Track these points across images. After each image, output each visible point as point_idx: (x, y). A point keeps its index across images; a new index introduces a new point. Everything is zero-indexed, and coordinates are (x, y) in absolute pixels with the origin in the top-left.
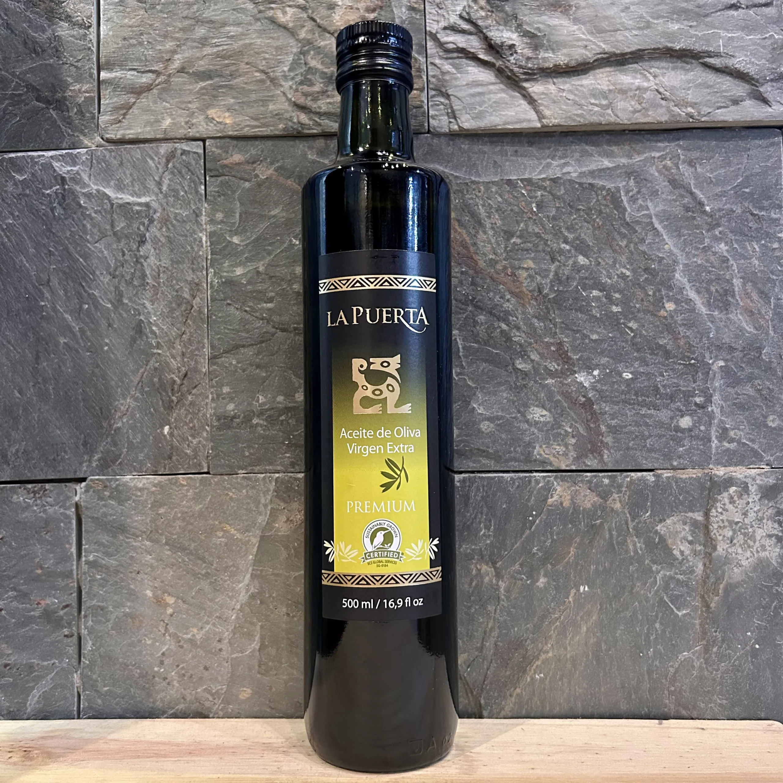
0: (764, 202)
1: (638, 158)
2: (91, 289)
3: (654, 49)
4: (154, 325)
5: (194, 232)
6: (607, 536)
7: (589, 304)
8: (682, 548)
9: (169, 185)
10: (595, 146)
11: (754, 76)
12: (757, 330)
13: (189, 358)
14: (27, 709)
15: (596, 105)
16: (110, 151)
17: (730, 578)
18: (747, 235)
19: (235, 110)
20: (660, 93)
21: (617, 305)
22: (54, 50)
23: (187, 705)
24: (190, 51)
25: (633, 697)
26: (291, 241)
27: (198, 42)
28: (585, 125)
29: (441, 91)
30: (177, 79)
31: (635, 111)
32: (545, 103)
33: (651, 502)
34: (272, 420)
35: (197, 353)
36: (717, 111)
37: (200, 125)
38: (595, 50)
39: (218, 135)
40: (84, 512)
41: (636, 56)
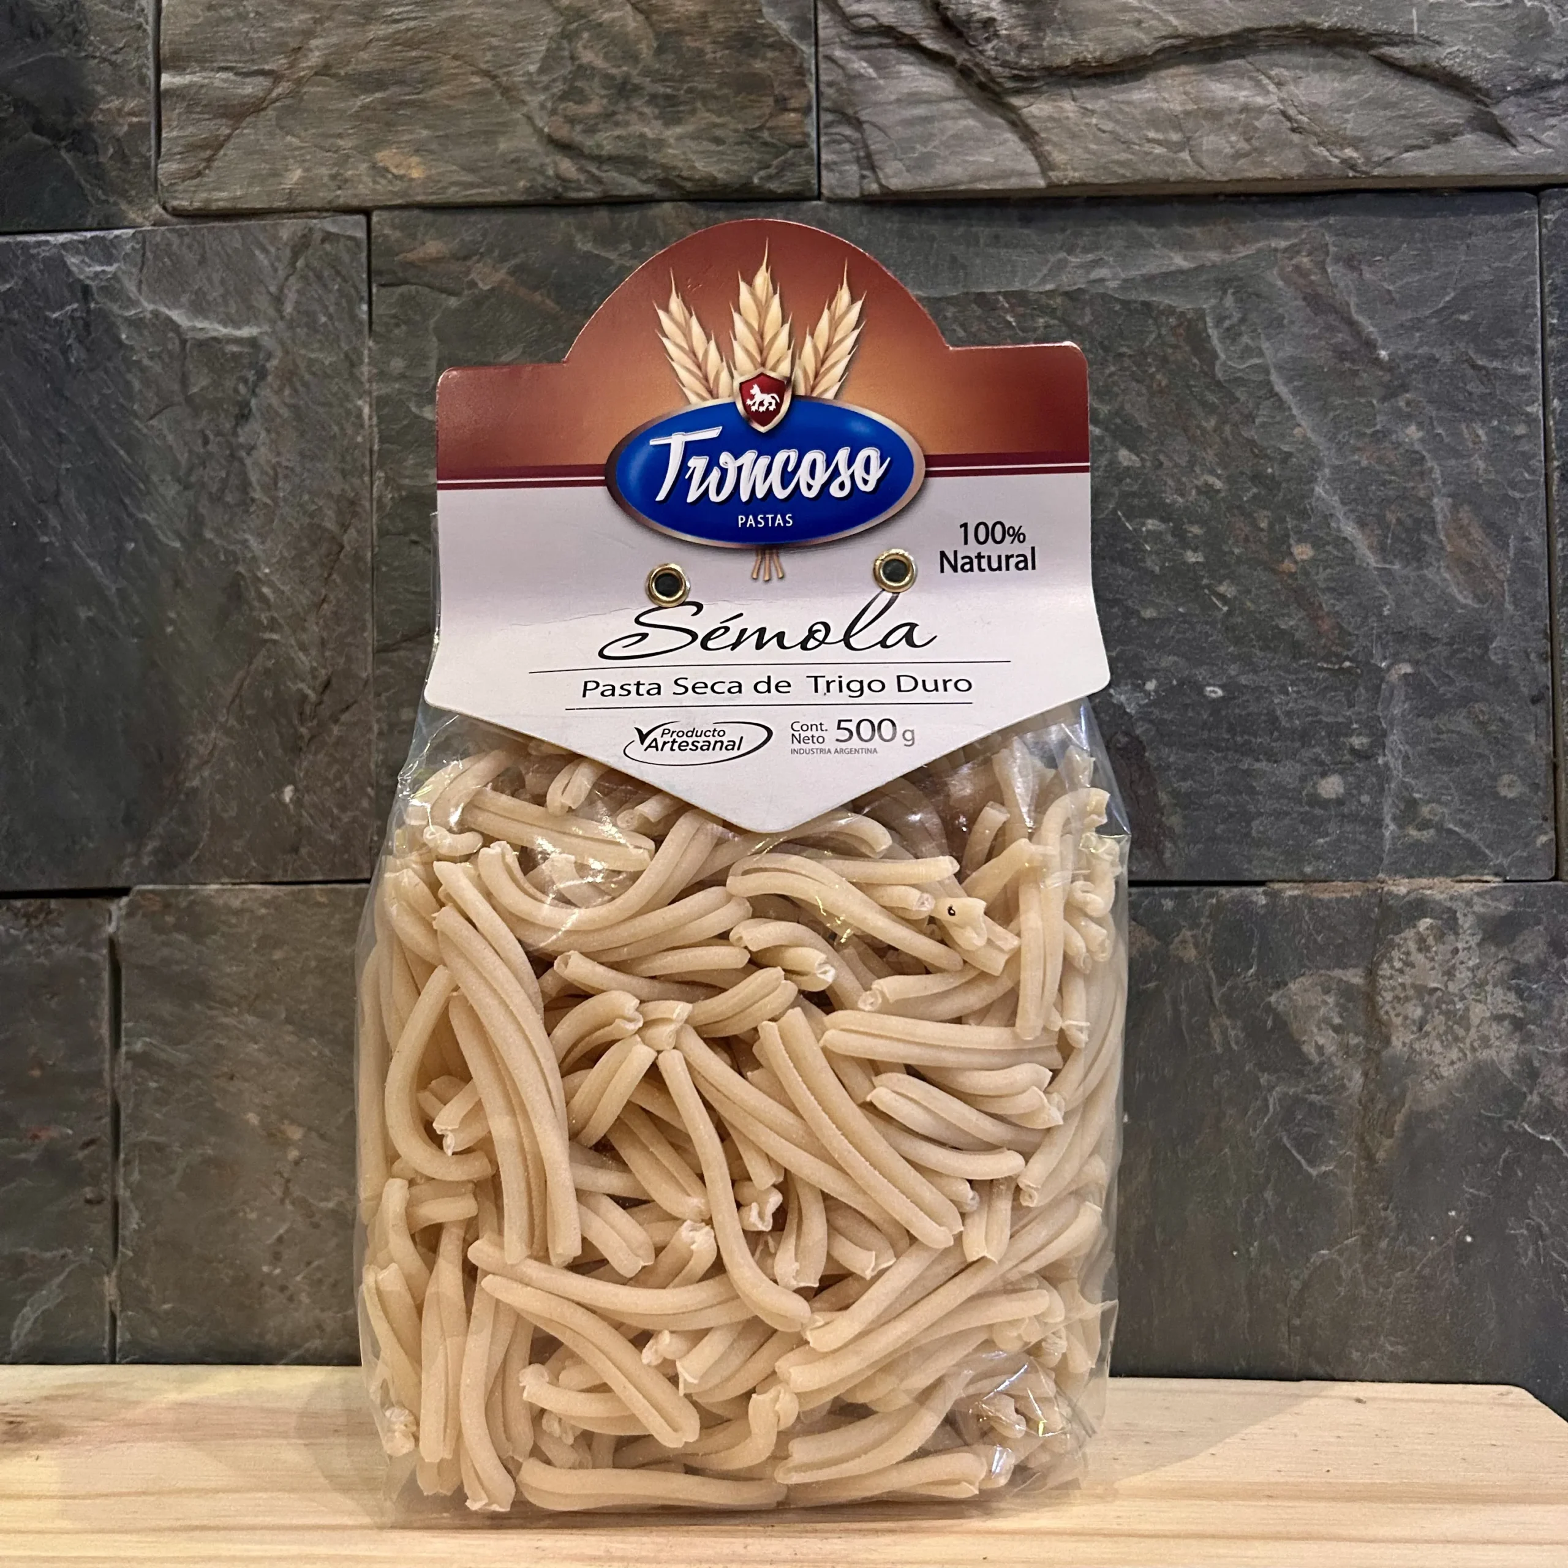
0: (1499, 341)
1: (1243, 251)
2: (140, 509)
3: (1278, 29)
4: (264, 583)
5: (347, 397)
6: (1169, 1014)
7: (1138, 548)
8: (1321, 1041)
9: (298, 303)
10: (1158, 227)
11: (1483, 84)
12: (1480, 601)
13: (333, 649)
14: (10, 1345)
15: (1159, 143)
16: (181, 234)
17: (1416, 1101)
18: (1463, 410)
19: (431, 152)
20: (1289, 118)
21: (1195, 550)
22: (70, 30)
23: (325, 1341)
24: (340, 31)
25: (1217, 1336)
27: (358, 14)
28: (1136, 183)
29: (844, 114)
30: (313, 90)
31: (1238, 155)
32: (1055, 139)
33: (1260, 948)
35: (349, 640)
36: (1405, 155)
37: (360, 182)
38: (1157, 30)
39: (399, 201)
40: (123, 956)
41: (1241, 43)
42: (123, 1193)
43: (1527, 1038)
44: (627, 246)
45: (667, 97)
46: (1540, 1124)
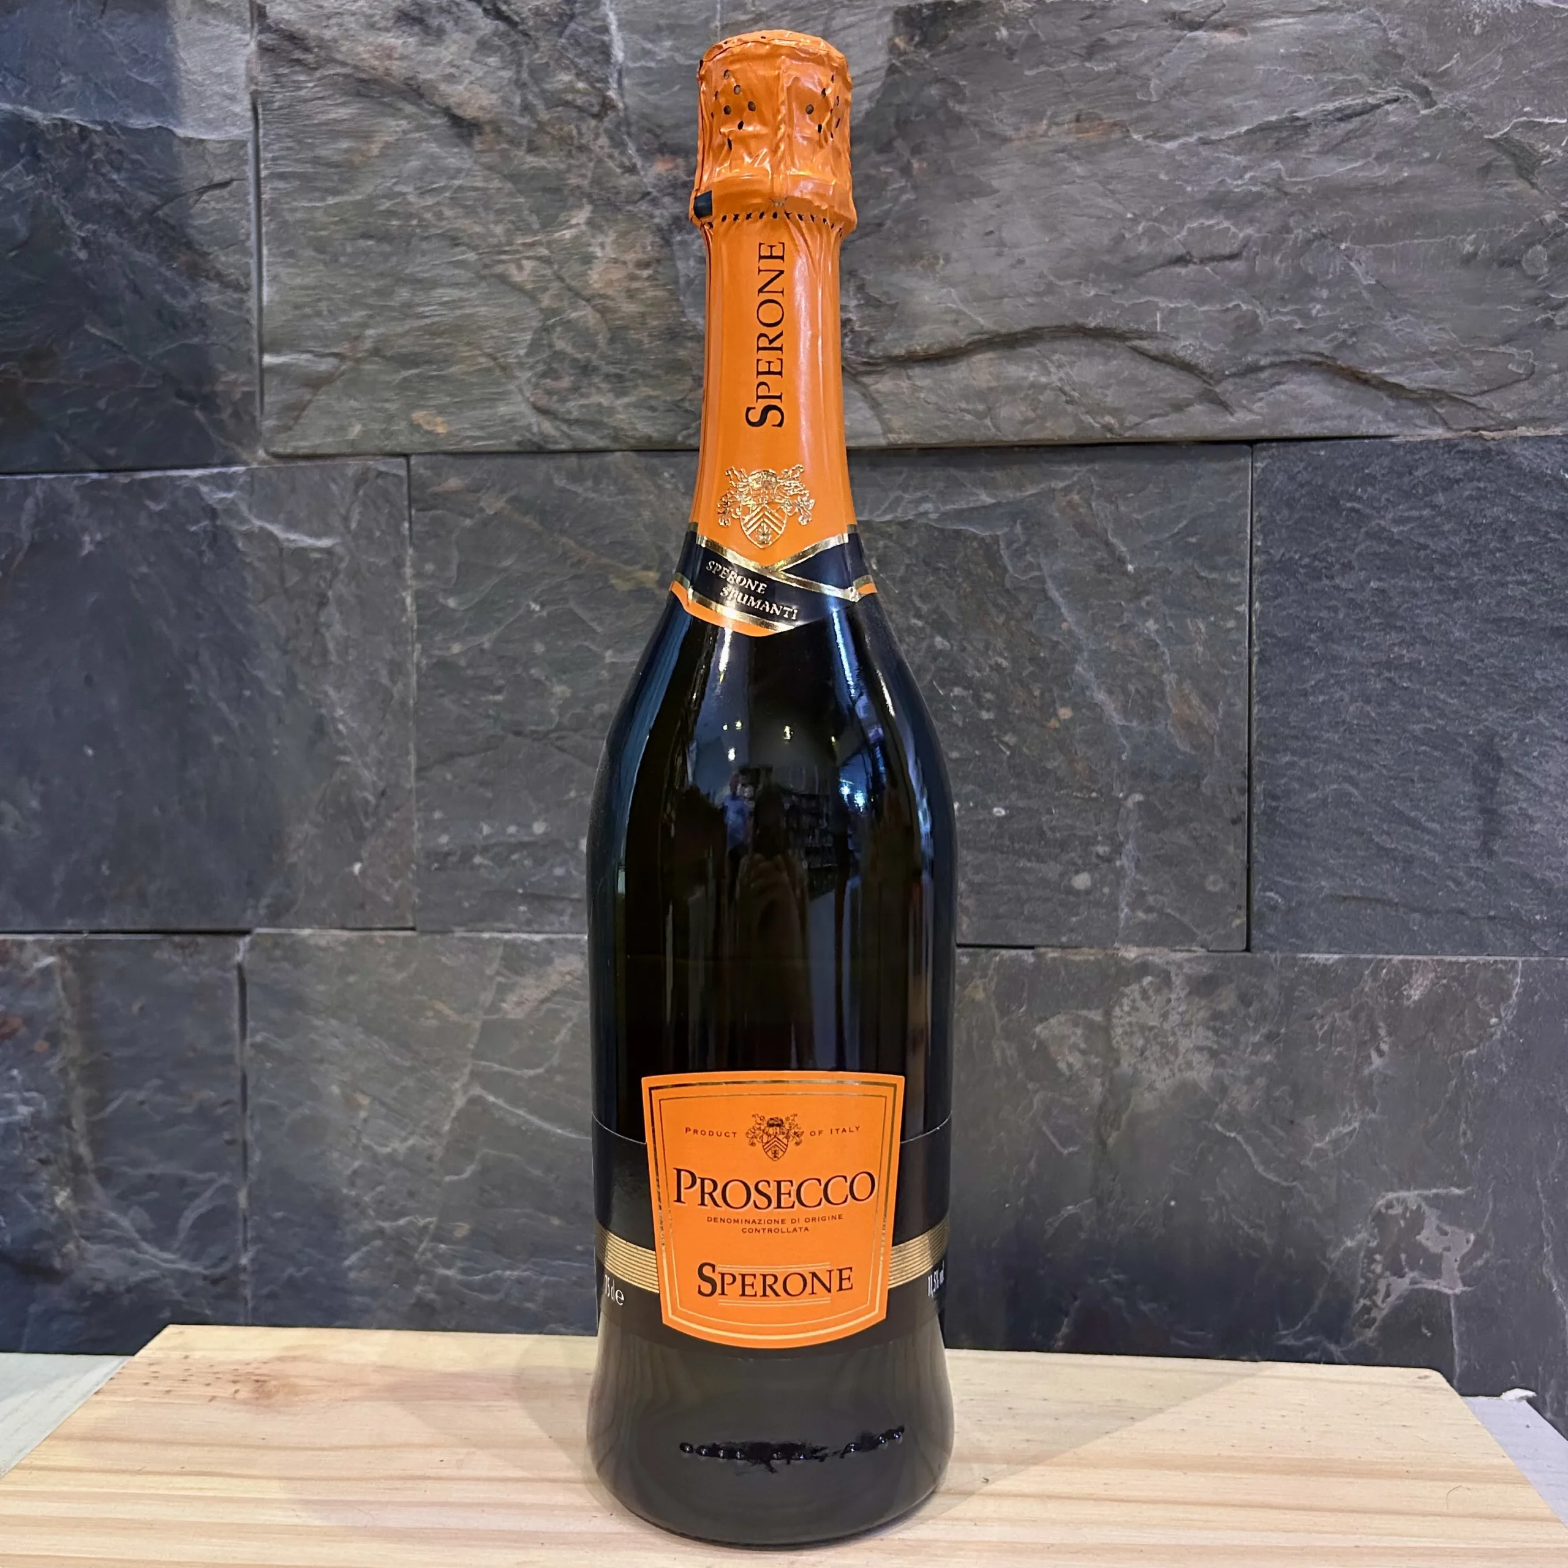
0: (1217, 558)
1: (1031, 491)
2: (253, 667)
4: (339, 722)
5: (395, 590)
6: (964, 1038)
7: (948, 708)
8: (1071, 1060)
9: (359, 522)
10: (970, 471)
11: (1208, 370)
12: (1196, 749)
13: (387, 768)
15: (968, 412)
16: (278, 471)
17: (1138, 1105)
18: (1187, 609)
19: (451, 413)
20: (1065, 393)
21: (988, 710)
22: (200, 324)
24: (387, 324)
26: (529, 606)
27: (398, 312)
30: (368, 367)
31: (1027, 421)
32: (894, 408)
33: (1029, 993)
34: (501, 861)
35: (399, 761)
36: (1149, 421)
37: (401, 435)
38: (969, 328)
39: (427, 449)
40: (248, 977)
41: (1032, 336)
42: (250, 1137)
43: (1223, 1064)
44: (589, 483)
45: (619, 377)
46: (1227, 1125)
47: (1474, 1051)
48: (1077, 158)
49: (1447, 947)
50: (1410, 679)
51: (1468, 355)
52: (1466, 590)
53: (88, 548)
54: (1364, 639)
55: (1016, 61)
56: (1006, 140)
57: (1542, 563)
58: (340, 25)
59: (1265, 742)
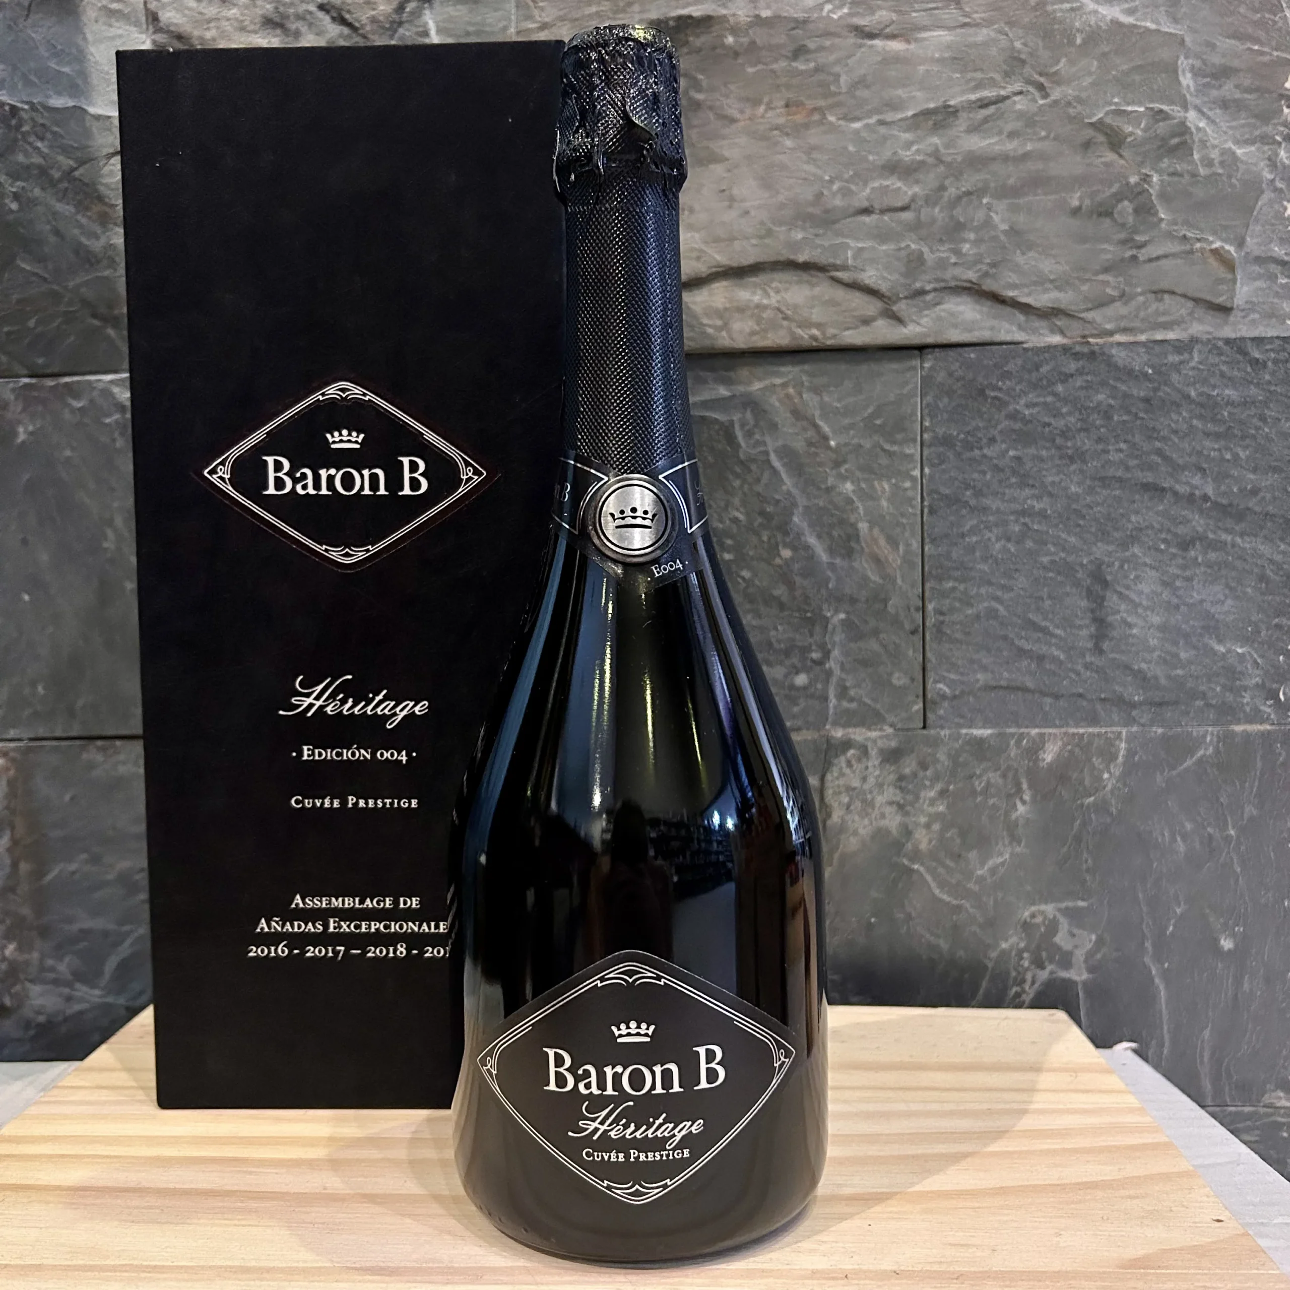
0: (896, 435)
1: (757, 386)
11: (888, 294)
12: (883, 579)
15: (710, 326)
17: (845, 847)
18: (875, 474)
20: (782, 312)
21: (728, 552)
31: (753, 333)
36: (845, 333)
38: (709, 263)
41: (755, 269)
43: (907, 814)
46: (912, 860)
47: (1092, 799)
48: (787, 134)
49: (1071, 722)
50: (1040, 523)
51: (1077, 282)
52: (1079, 456)
53: (22, 437)
54: (1004, 494)
55: (740, 61)
56: (733, 120)
57: (1133, 436)
58: (218, 28)
59: (934, 572)
